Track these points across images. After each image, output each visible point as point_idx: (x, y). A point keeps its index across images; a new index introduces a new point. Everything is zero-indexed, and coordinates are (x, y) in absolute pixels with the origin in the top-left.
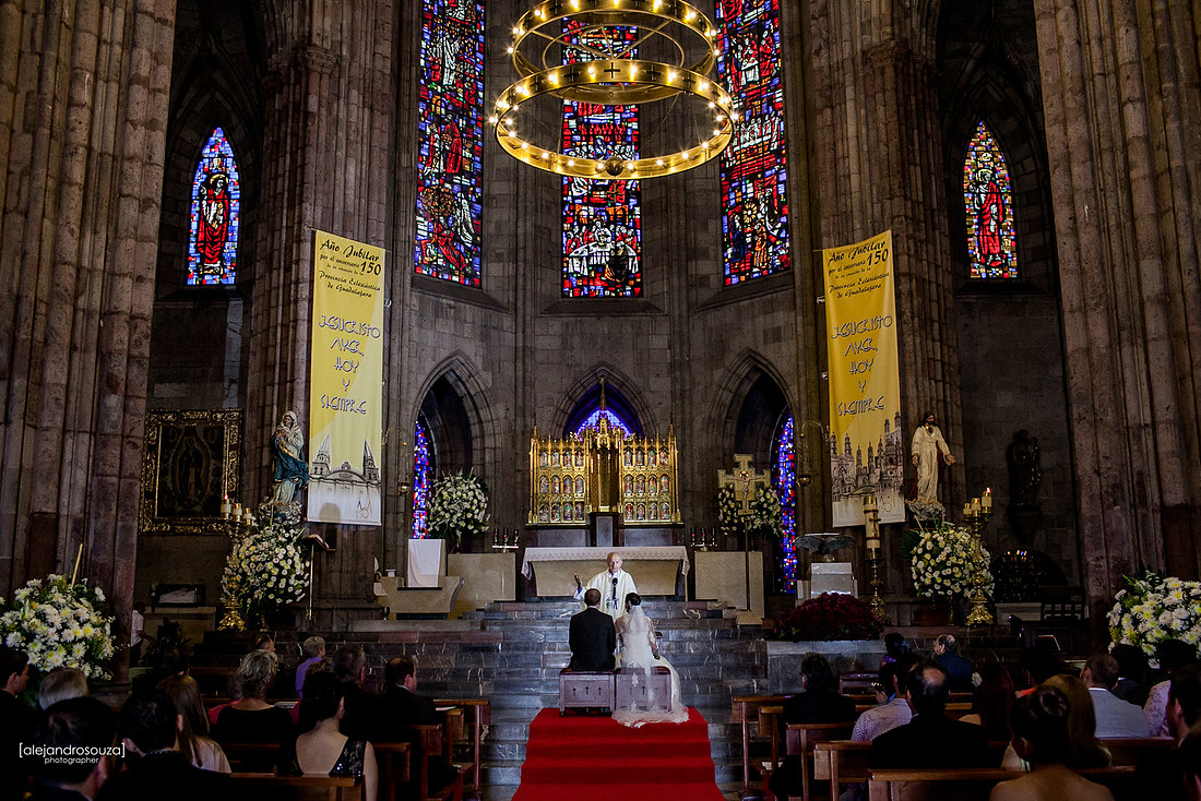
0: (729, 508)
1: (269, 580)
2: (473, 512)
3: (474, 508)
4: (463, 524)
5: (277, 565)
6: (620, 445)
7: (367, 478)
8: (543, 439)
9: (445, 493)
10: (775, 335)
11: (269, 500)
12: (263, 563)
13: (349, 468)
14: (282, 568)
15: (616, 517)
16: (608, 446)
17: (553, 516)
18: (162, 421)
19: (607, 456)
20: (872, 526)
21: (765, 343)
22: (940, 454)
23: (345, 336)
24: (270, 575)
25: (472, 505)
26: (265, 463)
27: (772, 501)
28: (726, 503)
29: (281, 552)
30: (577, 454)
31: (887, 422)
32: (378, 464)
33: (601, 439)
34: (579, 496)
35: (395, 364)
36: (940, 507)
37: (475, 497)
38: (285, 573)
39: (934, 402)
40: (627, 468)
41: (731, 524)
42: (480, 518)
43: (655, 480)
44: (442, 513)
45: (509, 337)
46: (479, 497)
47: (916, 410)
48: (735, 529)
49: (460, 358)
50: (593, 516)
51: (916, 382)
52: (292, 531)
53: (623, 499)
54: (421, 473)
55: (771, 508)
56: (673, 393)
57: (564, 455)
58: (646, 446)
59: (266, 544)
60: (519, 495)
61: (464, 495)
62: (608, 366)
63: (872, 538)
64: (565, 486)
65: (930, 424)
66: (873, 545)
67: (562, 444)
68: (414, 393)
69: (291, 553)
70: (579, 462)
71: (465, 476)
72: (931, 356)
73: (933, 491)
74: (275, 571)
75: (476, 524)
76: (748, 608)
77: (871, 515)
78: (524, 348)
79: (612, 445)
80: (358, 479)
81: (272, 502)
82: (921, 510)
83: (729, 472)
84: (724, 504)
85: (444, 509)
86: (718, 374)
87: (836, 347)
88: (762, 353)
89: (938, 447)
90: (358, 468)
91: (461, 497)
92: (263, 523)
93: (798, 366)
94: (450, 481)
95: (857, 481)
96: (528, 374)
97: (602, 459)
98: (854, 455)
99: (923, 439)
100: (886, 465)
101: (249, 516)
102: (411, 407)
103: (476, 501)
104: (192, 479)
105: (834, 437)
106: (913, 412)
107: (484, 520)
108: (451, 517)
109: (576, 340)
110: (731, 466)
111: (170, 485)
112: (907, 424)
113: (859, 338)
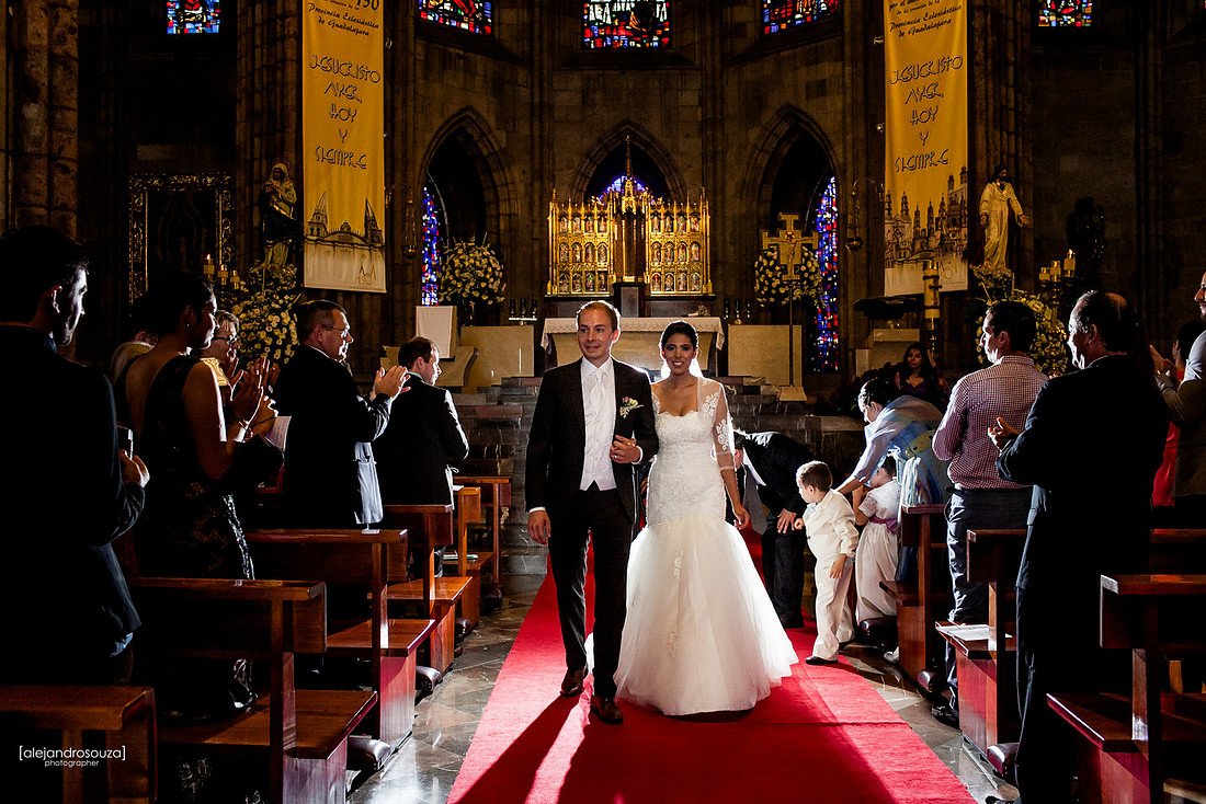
0: (767, 277)
1: (262, 351)
2: (486, 281)
3: (488, 276)
4: (477, 294)
5: (270, 335)
6: (646, 209)
7: (370, 239)
8: (563, 204)
9: (457, 261)
10: (820, 89)
11: (260, 264)
12: (255, 332)
13: (349, 228)
14: (276, 338)
15: (643, 287)
16: (634, 210)
17: (574, 286)
18: (148, 185)
19: (633, 220)
20: (932, 294)
21: (808, 97)
22: (1011, 213)
23: (339, 79)
24: (264, 344)
25: (486, 272)
26: (255, 224)
27: (814, 270)
28: (764, 272)
29: (275, 320)
30: (600, 220)
31: (951, 179)
32: (381, 225)
33: (627, 202)
34: (602, 265)
35: (399, 119)
36: (1008, 273)
37: (489, 264)
38: (280, 343)
39: (1005, 157)
40: (654, 234)
41: (768, 295)
42: (495, 287)
43: (684, 248)
44: (454, 282)
45: (524, 92)
46: (494, 265)
47: (985, 165)
48: (772, 300)
49: (471, 114)
50: (619, 286)
51: (987, 132)
52: (287, 297)
53: (650, 268)
54: (431, 243)
55: (812, 278)
56: (704, 155)
57: (586, 220)
58: (675, 211)
59: (257, 311)
60: (537, 266)
61: (478, 263)
62: (634, 125)
63: (932, 307)
64: (587, 254)
65: (1001, 181)
66: (932, 314)
67: (583, 208)
68: (421, 152)
69: (286, 321)
70: (602, 228)
71: (478, 243)
72: (1004, 103)
73: (1001, 255)
74: (269, 342)
75: (492, 294)
76: (791, 383)
77: (931, 282)
78: (541, 102)
79: (639, 209)
80: (359, 241)
81: (263, 265)
82: (987, 277)
83: (773, 234)
84: (761, 274)
85: (455, 278)
86: (754, 134)
87: (895, 93)
88: (804, 110)
89: (1009, 206)
90: (359, 228)
91: (474, 265)
92: (254, 289)
93: (844, 123)
94: (462, 247)
95: (913, 245)
96: (546, 134)
97: (626, 226)
98: (912, 215)
99: (993, 197)
100: (948, 226)
101: (236, 279)
102: (418, 169)
103: (490, 270)
104: (183, 249)
105: (889, 196)
106: (981, 166)
107: (500, 289)
108: (464, 286)
109: (598, 96)
110: (775, 227)
111: (160, 255)
112: (975, 179)
113: (921, 83)
